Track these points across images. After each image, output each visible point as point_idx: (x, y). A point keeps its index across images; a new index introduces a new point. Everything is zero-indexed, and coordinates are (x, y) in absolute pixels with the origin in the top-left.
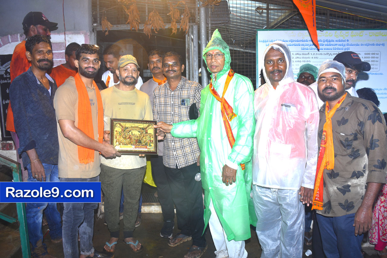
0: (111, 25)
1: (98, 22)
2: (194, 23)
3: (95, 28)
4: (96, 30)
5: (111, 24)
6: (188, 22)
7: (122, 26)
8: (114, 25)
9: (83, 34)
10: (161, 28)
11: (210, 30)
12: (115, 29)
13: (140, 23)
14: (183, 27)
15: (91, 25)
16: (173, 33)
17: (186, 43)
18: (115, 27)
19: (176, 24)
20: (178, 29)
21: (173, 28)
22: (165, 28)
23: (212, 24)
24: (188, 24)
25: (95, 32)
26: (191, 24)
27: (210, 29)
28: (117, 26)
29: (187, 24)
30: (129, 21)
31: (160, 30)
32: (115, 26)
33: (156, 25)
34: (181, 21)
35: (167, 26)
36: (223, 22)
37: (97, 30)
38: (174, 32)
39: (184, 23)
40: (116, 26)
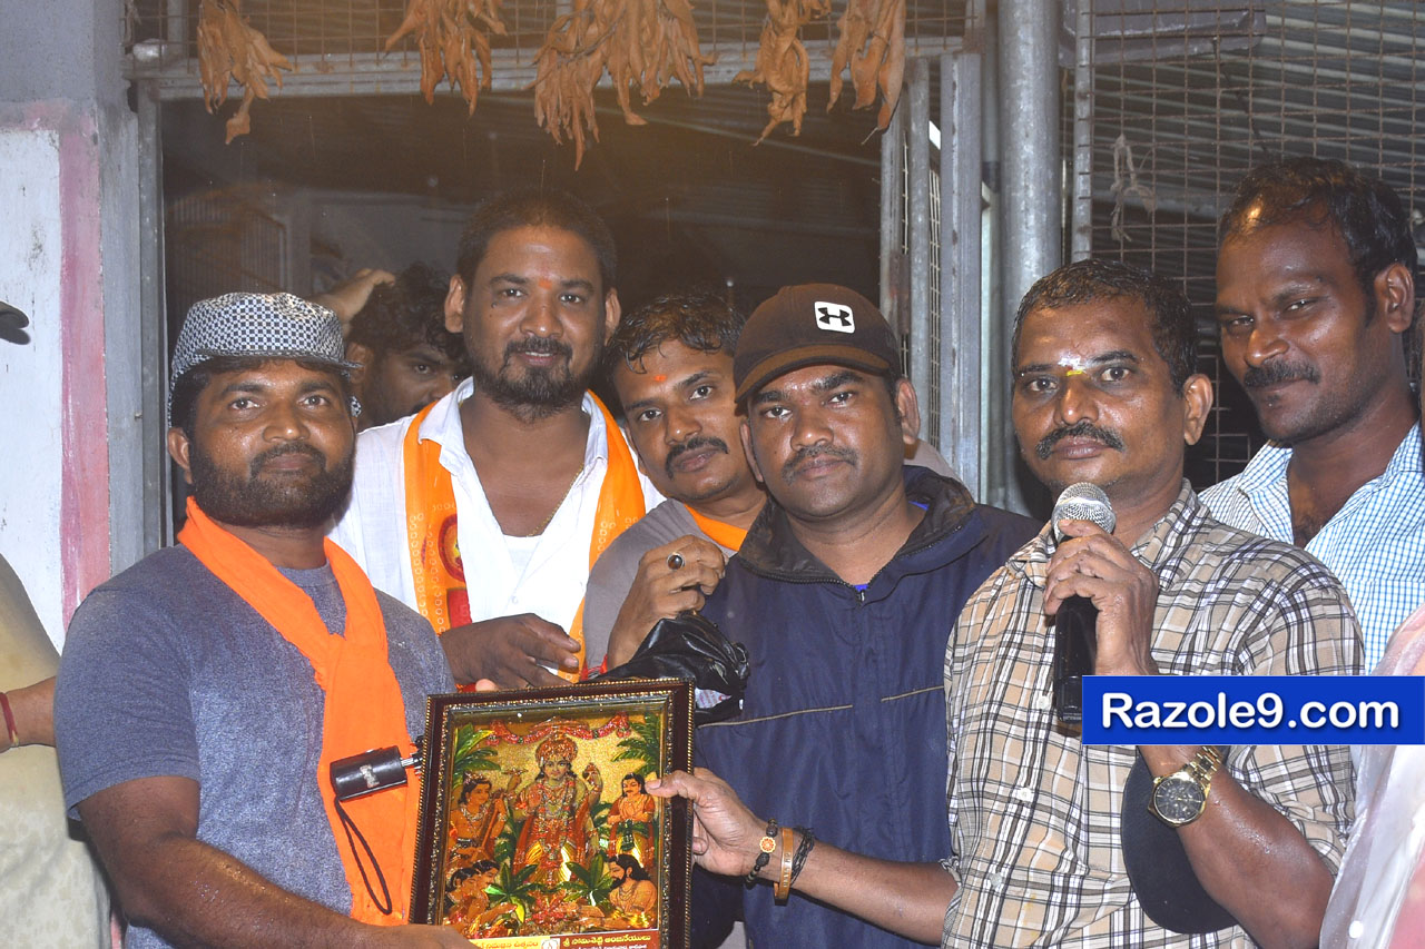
0: (276, 57)
1: (176, 28)
2: (956, 42)
3: (151, 80)
4: (153, 97)
5: (274, 47)
6: (898, 28)
7: (362, 68)
8: (301, 59)
9: (45, 124)
10: (674, 81)
11: (1083, 97)
12: (306, 91)
13: (498, 42)
14: (861, 71)
15: (120, 51)
16: (773, 124)
17: (886, 208)
18: (310, 69)
19: (802, 47)
20: (817, 91)
21: (775, 82)
22: (709, 79)
23: (1102, 44)
24: (898, 43)
25: (150, 109)
26: (928, 47)
27: (1083, 82)
28: (324, 68)
29: (887, 47)
30: (410, 20)
31: (667, 92)
32: (307, 65)
33: (634, 54)
34: (844, 24)
35: (729, 66)
36: (1196, 22)
37: (167, 95)
38: (787, 116)
39: (870, 36)
40: (317, 65)
